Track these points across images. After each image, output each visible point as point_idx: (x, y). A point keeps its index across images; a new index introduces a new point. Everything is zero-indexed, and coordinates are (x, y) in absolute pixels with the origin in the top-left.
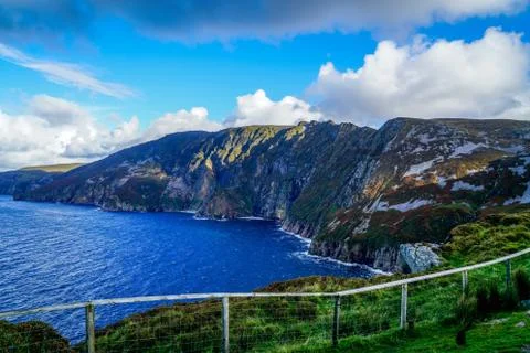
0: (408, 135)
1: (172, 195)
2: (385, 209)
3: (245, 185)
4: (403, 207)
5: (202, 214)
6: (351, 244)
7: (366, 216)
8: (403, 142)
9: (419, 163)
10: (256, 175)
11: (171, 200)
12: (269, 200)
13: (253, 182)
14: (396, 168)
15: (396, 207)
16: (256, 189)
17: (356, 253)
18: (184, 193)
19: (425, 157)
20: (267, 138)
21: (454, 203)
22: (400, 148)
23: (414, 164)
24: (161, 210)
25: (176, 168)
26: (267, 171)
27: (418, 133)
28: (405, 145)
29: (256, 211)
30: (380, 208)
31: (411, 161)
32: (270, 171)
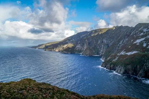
0: (140, 29)
1: (77, 49)
2: (124, 54)
3: (95, 46)
4: (129, 54)
5: (83, 54)
6: (111, 64)
7: (118, 56)
8: (137, 32)
9: (140, 39)
10: (98, 43)
11: (76, 50)
12: (101, 51)
13: (97, 45)
14: (132, 40)
15: (127, 53)
16: (98, 47)
17: (112, 67)
18: (80, 48)
19: (142, 37)
20: (103, 32)
21: (146, 52)
22: (135, 34)
23: (138, 39)
24: (74, 53)
25: (79, 42)
26: (101, 42)
27: (144, 28)
28: (138, 33)
29: (98, 54)
30: (123, 54)
31: (138, 38)
32: (102, 42)
